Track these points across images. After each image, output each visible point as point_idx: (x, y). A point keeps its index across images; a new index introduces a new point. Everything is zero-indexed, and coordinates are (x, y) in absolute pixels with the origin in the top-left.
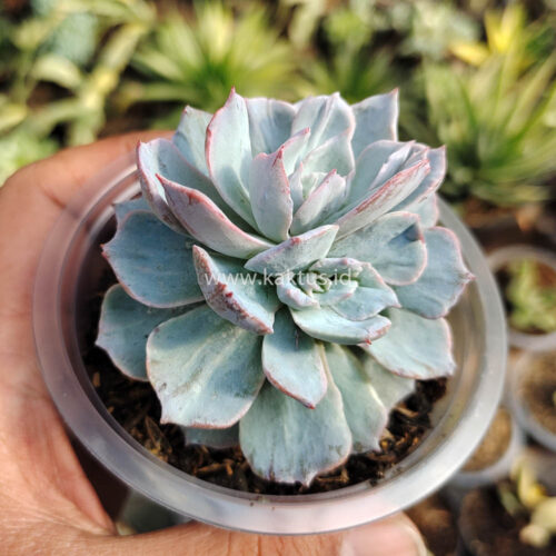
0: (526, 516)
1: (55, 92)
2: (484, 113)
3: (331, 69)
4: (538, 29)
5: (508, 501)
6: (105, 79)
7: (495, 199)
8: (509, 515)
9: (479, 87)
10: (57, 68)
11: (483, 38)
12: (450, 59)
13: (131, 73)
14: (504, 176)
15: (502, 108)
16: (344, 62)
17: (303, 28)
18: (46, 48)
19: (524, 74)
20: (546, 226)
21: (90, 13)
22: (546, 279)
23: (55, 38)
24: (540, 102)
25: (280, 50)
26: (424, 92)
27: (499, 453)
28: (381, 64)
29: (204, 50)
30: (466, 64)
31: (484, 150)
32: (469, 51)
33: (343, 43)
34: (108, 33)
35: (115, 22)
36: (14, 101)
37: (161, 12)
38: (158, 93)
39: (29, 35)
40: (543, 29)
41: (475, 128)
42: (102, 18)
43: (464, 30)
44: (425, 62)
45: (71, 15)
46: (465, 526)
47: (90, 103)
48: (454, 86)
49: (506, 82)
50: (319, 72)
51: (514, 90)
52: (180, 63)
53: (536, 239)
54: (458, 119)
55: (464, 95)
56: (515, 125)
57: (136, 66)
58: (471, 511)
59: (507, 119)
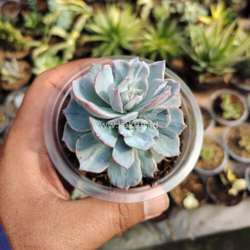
0: (230, 185)
1: (58, 39)
2: (211, 42)
3: (156, 27)
4: (230, 10)
5: (224, 180)
6: (76, 34)
7: (216, 73)
8: (224, 185)
9: (209, 32)
10: (59, 31)
11: (210, 15)
12: (198, 23)
13: (84, 32)
14: (219, 65)
15: (218, 40)
16: (160, 25)
17: (145, 13)
18: (54, 24)
19: (225, 27)
20: (234, 81)
21: (69, 10)
22: (235, 101)
23: (57, 20)
24: (231, 36)
25: (138, 21)
26: (189, 34)
27: (220, 163)
28: (174, 25)
29: (110, 22)
30: (205, 24)
31: (211, 55)
33: (160, 18)
34: (76, 18)
35: (78, 13)
36: (43, 43)
37: (94, 9)
38: (95, 38)
39: (48, 19)
40: (232, 10)
41: (208, 47)
42: (74, 12)
43: (204, 12)
44: (189, 24)
45: (62, 11)
47: (71, 43)
48: (200, 32)
49: (219, 30)
50: (152, 29)
51: (222, 32)
52: (102, 27)
53: (231, 86)
54: (202, 44)
55: (204, 35)
56: (222, 46)
57: (87, 29)
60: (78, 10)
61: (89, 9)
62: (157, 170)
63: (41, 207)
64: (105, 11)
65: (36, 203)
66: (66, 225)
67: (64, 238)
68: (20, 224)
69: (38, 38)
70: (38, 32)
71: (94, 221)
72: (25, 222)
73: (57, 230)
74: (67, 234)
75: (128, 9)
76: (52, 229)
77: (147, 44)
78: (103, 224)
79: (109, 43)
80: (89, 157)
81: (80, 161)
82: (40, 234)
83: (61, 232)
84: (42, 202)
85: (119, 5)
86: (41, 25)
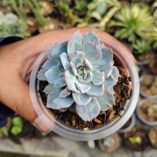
60: (111, 3)
61: (118, 4)
69: (82, 17)
70: (82, 13)
77: (154, 34)
79: (128, 29)
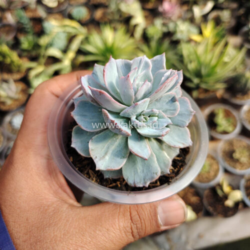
0: (226, 197)
1: (54, 60)
2: (202, 59)
3: (149, 47)
4: (219, 28)
5: (219, 192)
6: (71, 55)
7: (209, 88)
8: (220, 198)
9: (200, 50)
10: (55, 52)
11: (201, 33)
12: (190, 41)
13: (80, 52)
14: (211, 80)
15: (209, 57)
16: (153, 44)
17: (138, 33)
18: (50, 45)
19: (215, 44)
20: (227, 96)
21: (64, 32)
22: (228, 115)
23: (53, 41)
24: (222, 53)
25: (131, 41)
26: (182, 52)
27: (216, 175)
28: (166, 43)
29: (105, 42)
30: (196, 42)
31: (204, 71)
32: (196, 37)
33: (153, 37)
34: (71, 39)
35: (73, 34)
36: (40, 64)
37: (89, 30)
38: (90, 58)
39: (43, 41)
40: (222, 28)
41: (200, 64)
42: (69, 33)
43: (194, 30)
44: (181, 42)
45: (58, 33)
46: (205, 202)
47: (66, 63)
48: (192, 50)
49: (210, 47)
50: (145, 48)
51: (213, 50)
52: (97, 47)
53: (223, 101)
54: (194, 61)
55: (196, 53)
56: (214, 62)
57: (82, 50)
58: (207, 197)
59: (211, 60)
60: (73, 31)
61: (82, 31)
62: (172, 168)
63: (52, 214)
64: (100, 32)
65: (46, 210)
66: (76, 232)
67: (74, 246)
68: (30, 231)
69: (34, 59)
70: (34, 53)
71: (104, 229)
72: (36, 229)
73: (67, 237)
74: (77, 241)
75: (121, 29)
76: (62, 236)
78: (114, 233)
79: (104, 62)
80: (104, 157)
81: (95, 161)
82: (50, 241)
83: (71, 239)
84: (53, 209)
85: (113, 25)
86: (37, 46)
